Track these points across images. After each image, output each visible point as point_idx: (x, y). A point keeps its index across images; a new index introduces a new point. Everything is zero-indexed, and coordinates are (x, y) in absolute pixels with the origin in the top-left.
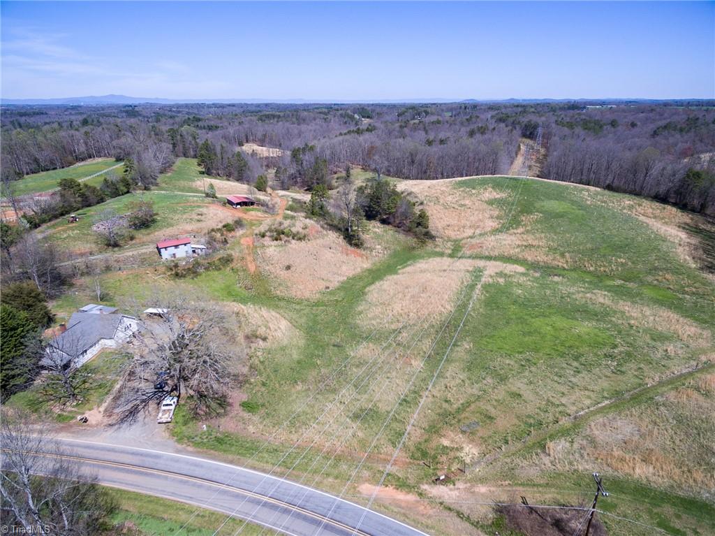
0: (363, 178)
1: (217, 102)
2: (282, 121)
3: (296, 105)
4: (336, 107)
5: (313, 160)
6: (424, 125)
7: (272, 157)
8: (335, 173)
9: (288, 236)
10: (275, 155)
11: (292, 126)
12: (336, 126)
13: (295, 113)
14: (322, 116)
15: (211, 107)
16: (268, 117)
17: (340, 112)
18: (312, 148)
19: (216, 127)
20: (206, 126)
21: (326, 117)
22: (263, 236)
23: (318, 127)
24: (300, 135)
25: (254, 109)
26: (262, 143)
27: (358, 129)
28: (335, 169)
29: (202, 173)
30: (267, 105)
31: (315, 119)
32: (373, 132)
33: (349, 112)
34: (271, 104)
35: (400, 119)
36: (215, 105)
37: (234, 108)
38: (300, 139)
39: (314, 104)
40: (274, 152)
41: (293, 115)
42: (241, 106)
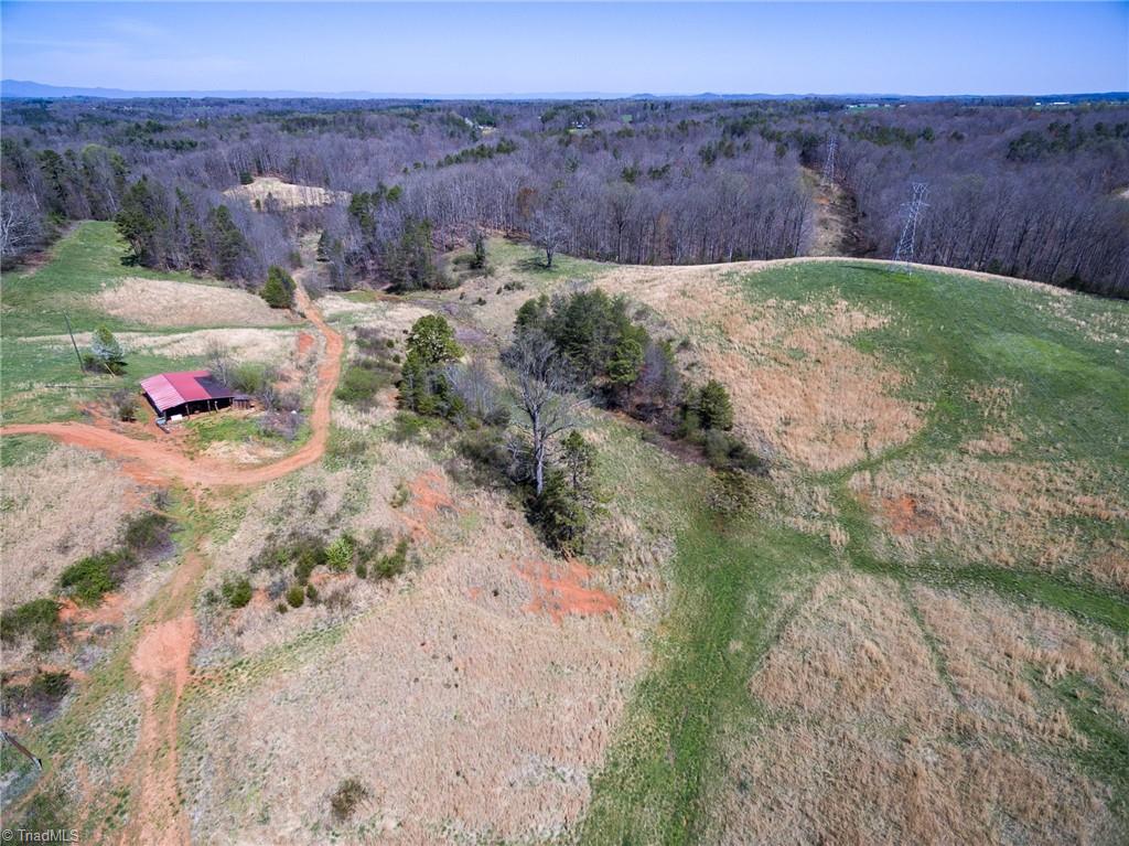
0: (513, 259)
1: (211, 96)
2: (329, 131)
3: (356, 102)
4: (428, 105)
5: (397, 220)
6: (604, 138)
7: (312, 207)
8: (450, 249)
9: (340, 569)
10: (317, 202)
11: (350, 140)
12: (435, 142)
13: (355, 116)
14: (406, 121)
15: (198, 105)
16: (302, 123)
17: (441, 113)
18: (394, 196)
19: (191, 144)
20: (170, 143)
21: (413, 123)
22: (240, 596)
23: (401, 143)
24: (366, 158)
25: (279, 108)
26: (291, 176)
27: (482, 148)
28: (449, 240)
29: (130, 261)
30: (303, 101)
31: (393, 127)
32: (512, 154)
33: (453, 113)
34: (311, 99)
35: (547, 126)
36: (207, 102)
37: (243, 107)
38: (367, 168)
39: (390, 100)
40: (316, 196)
41: (350, 120)
42: (256, 103)
